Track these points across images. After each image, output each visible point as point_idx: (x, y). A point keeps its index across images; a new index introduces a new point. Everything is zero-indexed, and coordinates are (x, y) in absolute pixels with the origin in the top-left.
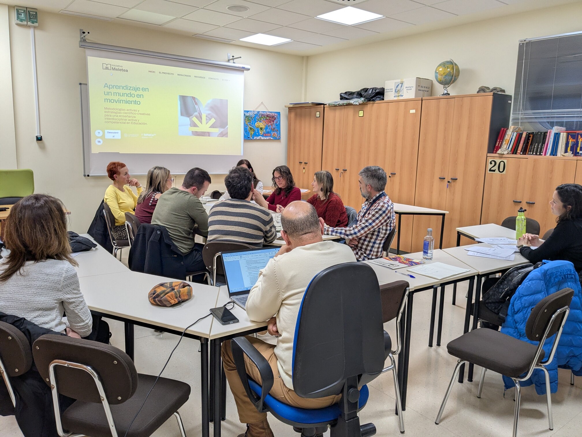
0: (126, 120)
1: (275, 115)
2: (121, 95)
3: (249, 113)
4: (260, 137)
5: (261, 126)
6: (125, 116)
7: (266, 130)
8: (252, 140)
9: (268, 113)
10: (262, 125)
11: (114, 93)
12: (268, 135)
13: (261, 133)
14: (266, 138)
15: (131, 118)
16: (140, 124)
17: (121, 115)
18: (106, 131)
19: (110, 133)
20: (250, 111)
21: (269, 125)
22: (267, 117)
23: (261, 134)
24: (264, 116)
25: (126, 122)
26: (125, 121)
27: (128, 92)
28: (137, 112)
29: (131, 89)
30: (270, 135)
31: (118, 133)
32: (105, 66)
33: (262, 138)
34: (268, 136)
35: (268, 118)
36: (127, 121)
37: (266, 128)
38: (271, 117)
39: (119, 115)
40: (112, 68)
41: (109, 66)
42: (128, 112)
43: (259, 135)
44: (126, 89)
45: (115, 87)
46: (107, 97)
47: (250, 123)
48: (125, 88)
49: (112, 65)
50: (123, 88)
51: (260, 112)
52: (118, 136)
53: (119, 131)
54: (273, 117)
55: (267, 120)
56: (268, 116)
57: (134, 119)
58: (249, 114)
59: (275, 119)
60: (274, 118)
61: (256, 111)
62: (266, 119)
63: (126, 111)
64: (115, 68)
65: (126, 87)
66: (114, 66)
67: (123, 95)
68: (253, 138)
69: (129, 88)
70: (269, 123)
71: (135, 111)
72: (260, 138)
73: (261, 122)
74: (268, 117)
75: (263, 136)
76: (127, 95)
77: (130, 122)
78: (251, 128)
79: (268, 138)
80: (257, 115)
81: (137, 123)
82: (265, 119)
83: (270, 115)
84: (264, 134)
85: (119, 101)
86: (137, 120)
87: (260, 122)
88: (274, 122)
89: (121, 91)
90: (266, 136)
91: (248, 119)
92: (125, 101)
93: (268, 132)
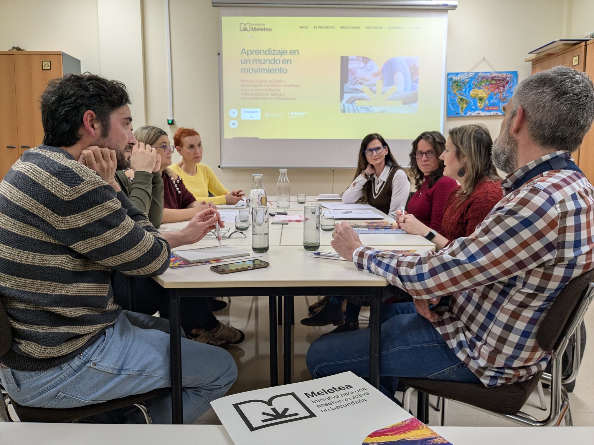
0: (267, 94)
1: (508, 76)
2: (263, 62)
3: (459, 76)
4: (478, 112)
5: (480, 95)
6: (267, 90)
7: (489, 101)
8: (462, 117)
9: (494, 75)
10: (482, 93)
11: (253, 60)
12: (494, 108)
13: (480, 106)
14: (488, 114)
15: (274, 92)
16: (286, 99)
17: (261, 88)
18: (242, 110)
19: (247, 112)
20: (461, 73)
21: (495, 92)
22: (493, 80)
23: (480, 108)
24: (487, 79)
25: (268, 97)
26: (266, 97)
27: (271, 57)
28: (282, 84)
29: (275, 53)
30: (497, 108)
31: (257, 112)
32: (243, 26)
33: (482, 113)
34: (492, 110)
35: (494, 82)
36: (270, 96)
37: (490, 98)
38: (500, 80)
39: (258, 88)
40: (252, 28)
41: (248, 26)
42: (271, 84)
43: (476, 109)
44: (269, 54)
45: (254, 52)
46: (245, 66)
47: (461, 92)
48: (267, 52)
49: (252, 25)
50: (265, 52)
51: (480, 73)
52: (257, 116)
53: (259, 110)
54: (504, 79)
55: (493, 84)
56: (495, 78)
57: (278, 92)
58: (459, 78)
59: (507, 83)
60: (506, 81)
61: (472, 73)
62: (490, 84)
63: (268, 83)
64: (255, 28)
65: (269, 52)
66: (254, 25)
67: (265, 61)
68: (465, 114)
69: (273, 52)
70: (497, 90)
71: (279, 81)
72: (479, 114)
73: (481, 89)
74: (495, 80)
75: (483, 110)
76: (270, 62)
77: (273, 97)
78: (462, 100)
79: (492, 113)
80: (475, 78)
81: (282, 99)
82: (488, 83)
83: (498, 77)
84: (485, 107)
85: (260, 70)
86: (283, 95)
87: (479, 88)
88: (506, 88)
89: (263, 57)
90: (489, 111)
91: (457, 85)
92: (267, 69)
93: (494, 105)
